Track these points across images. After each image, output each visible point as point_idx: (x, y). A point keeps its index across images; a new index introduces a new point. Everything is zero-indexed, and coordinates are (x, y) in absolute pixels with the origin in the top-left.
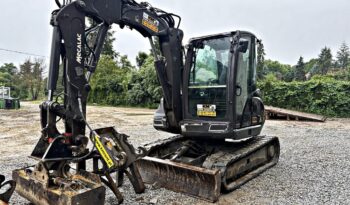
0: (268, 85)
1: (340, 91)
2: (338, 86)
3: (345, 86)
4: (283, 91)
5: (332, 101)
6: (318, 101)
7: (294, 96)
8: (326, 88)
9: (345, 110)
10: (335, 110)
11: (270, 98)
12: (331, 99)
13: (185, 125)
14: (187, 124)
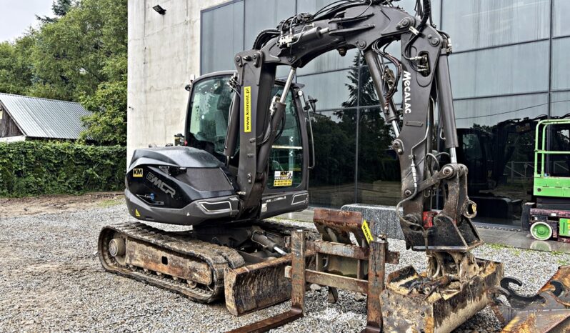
13: (267, 201)
14: (270, 201)
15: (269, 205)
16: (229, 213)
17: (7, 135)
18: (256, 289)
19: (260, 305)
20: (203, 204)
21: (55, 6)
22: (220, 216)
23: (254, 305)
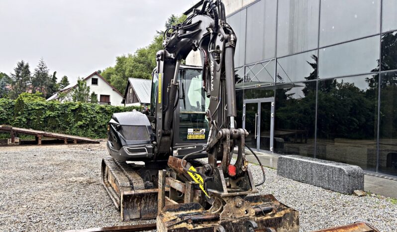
0: (21, 102)
1: (98, 113)
2: (97, 109)
3: (102, 109)
4: (40, 112)
5: (92, 123)
6: (80, 123)
7: (54, 117)
8: (86, 110)
9: (103, 132)
10: (95, 131)
11: (24, 120)
12: (91, 120)
13: (178, 149)
14: (180, 149)
15: (179, 151)
16: (146, 155)
17: (133, 102)
18: (143, 206)
19: (143, 217)
20: (128, 149)
21: (167, 24)
22: (138, 157)
23: (138, 216)
